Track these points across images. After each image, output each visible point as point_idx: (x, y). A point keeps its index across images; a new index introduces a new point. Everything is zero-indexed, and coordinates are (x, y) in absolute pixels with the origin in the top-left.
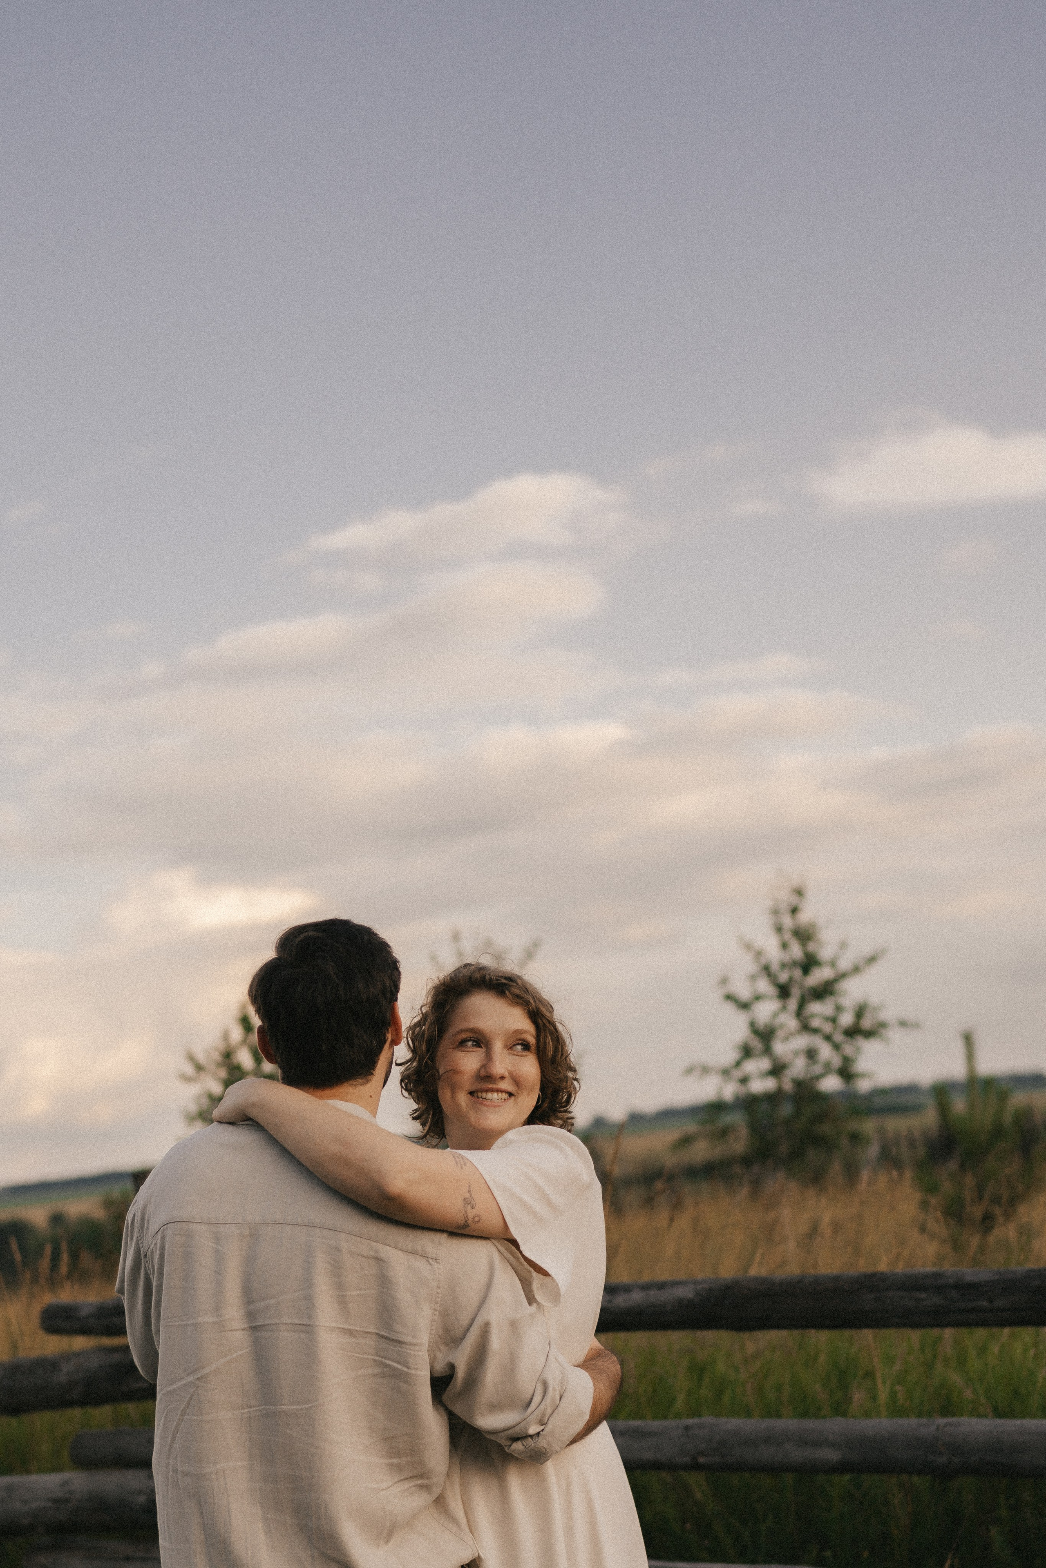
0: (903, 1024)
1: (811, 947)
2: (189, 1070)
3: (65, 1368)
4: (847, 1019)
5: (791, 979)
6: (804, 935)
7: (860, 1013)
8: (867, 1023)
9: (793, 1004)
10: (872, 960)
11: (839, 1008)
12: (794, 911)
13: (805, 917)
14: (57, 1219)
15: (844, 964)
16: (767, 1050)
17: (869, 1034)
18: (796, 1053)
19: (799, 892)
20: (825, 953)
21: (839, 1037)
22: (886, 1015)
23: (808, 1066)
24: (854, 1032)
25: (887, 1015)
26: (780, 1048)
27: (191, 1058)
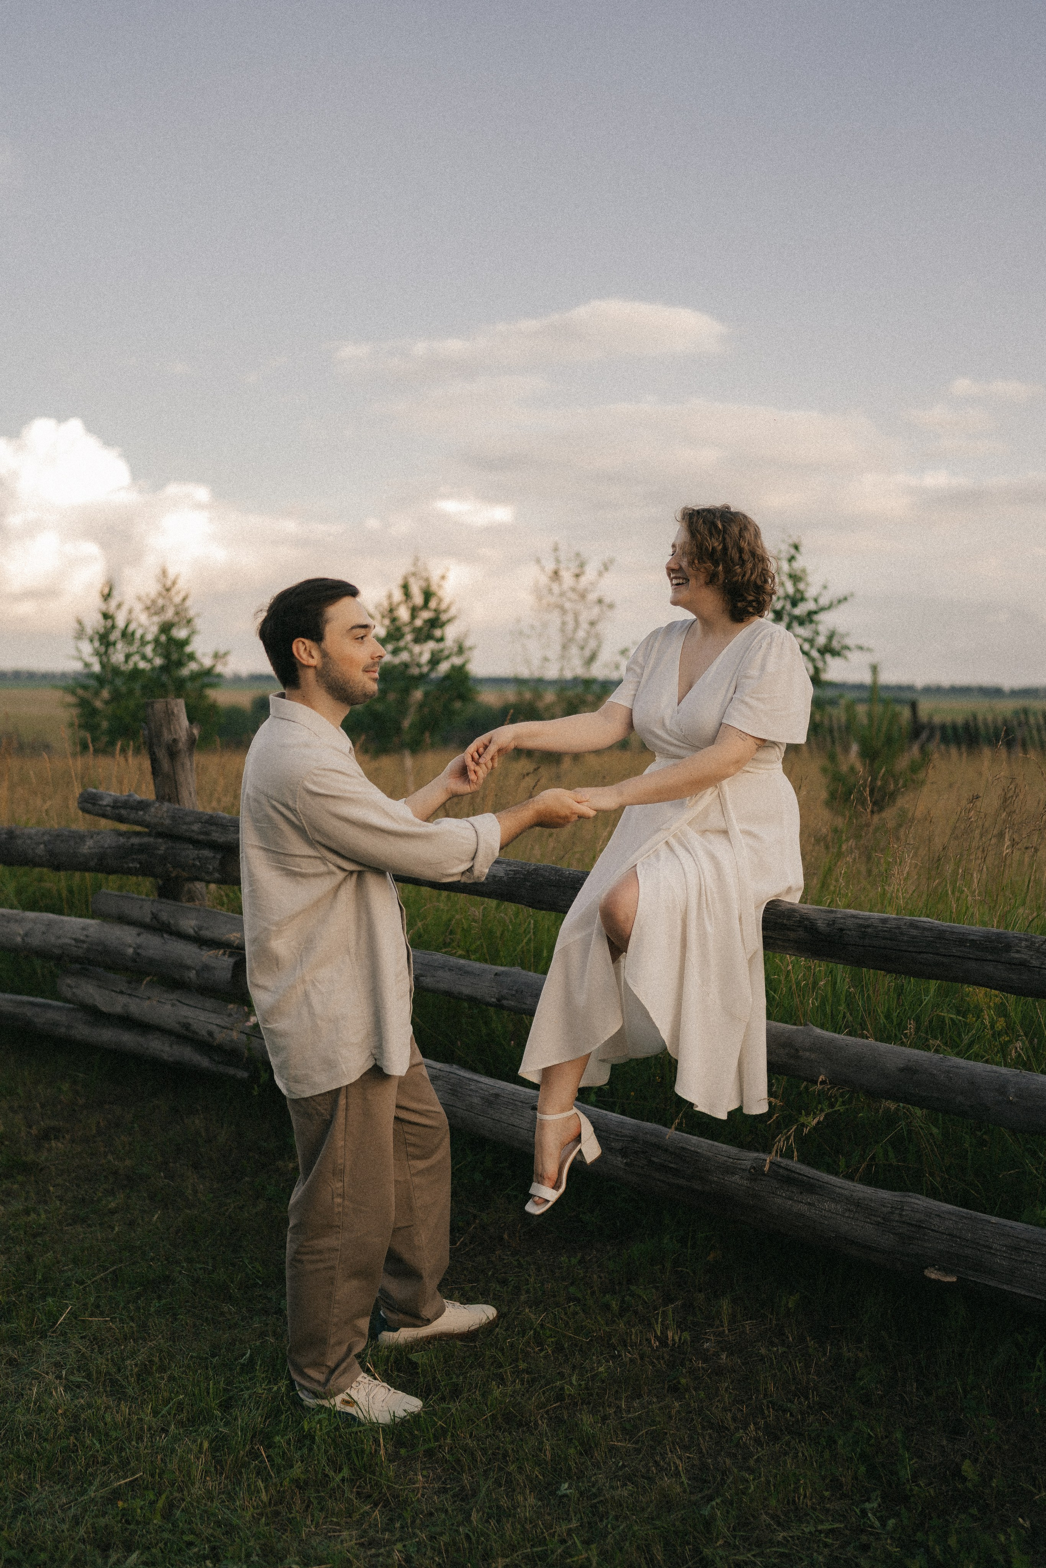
0: (860, 648)
1: (801, 586)
4: (821, 640)
5: (783, 608)
7: (831, 637)
8: (835, 644)
10: (843, 600)
11: (817, 633)
12: (791, 559)
13: (798, 566)
15: (824, 601)
17: (835, 653)
19: (796, 547)
20: (811, 592)
21: (815, 654)
22: (849, 642)
24: (827, 650)
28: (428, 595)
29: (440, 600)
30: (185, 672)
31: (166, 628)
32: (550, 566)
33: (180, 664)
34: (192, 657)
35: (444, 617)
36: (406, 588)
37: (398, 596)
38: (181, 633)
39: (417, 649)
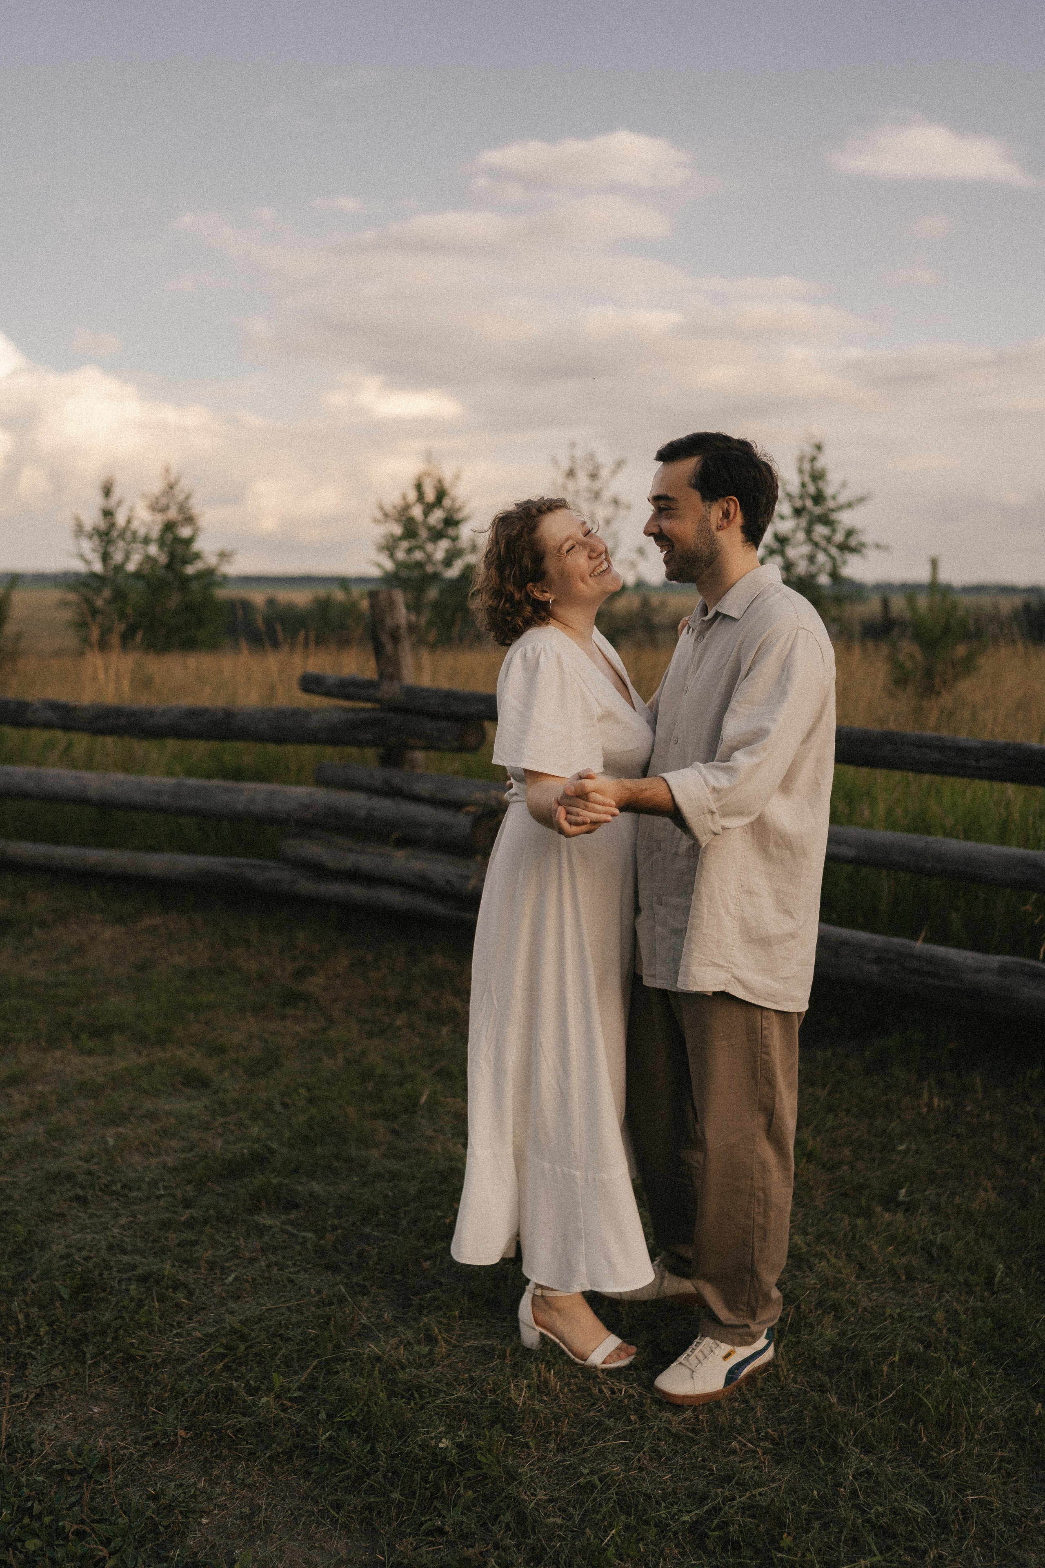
0: (878, 546)
1: (822, 485)
2: (379, 515)
3: (315, 718)
4: (839, 537)
5: (805, 506)
6: (817, 476)
7: (849, 534)
8: (853, 542)
9: (803, 522)
10: (861, 500)
11: (834, 531)
12: (814, 459)
13: (820, 464)
14: (271, 602)
15: (842, 499)
16: (782, 553)
17: (854, 550)
18: (801, 557)
19: (819, 447)
20: (831, 490)
21: (832, 550)
23: (808, 566)
24: (844, 547)
25: (867, 538)
26: (792, 553)
27: (381, 508)
28: (441, 494)
29: (454, 500)
30: (190, 570)
31: (169, 527)
32: (565, 465)
33: (186, 561)
34: (198, 556)
35: (459, 516)
36: (419, 487)
37: (412, 495)
38: (185, 532)
39: (430, 547)
